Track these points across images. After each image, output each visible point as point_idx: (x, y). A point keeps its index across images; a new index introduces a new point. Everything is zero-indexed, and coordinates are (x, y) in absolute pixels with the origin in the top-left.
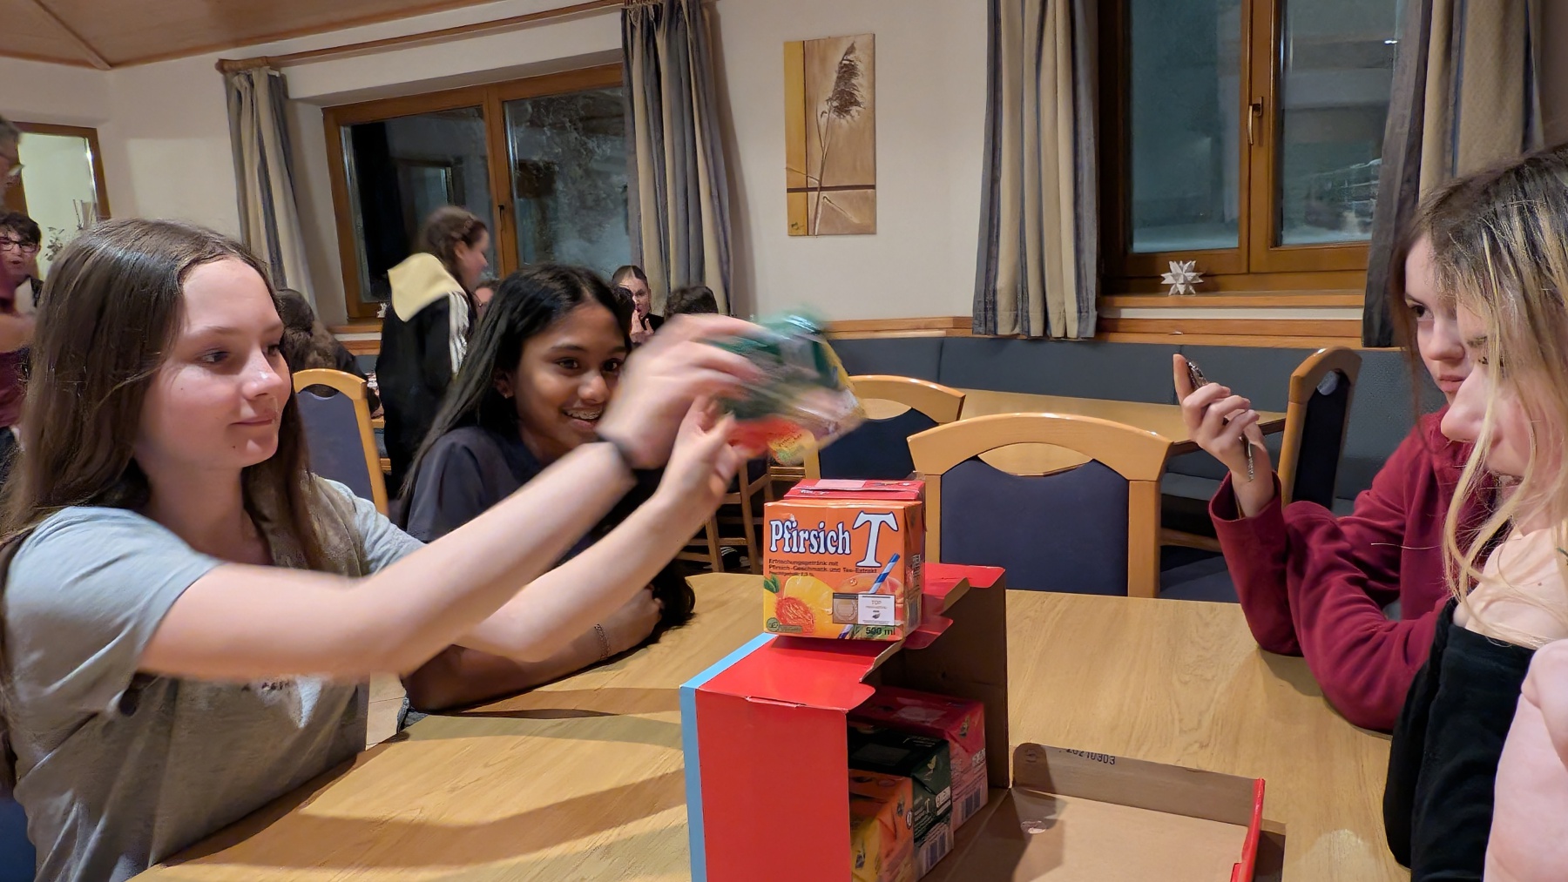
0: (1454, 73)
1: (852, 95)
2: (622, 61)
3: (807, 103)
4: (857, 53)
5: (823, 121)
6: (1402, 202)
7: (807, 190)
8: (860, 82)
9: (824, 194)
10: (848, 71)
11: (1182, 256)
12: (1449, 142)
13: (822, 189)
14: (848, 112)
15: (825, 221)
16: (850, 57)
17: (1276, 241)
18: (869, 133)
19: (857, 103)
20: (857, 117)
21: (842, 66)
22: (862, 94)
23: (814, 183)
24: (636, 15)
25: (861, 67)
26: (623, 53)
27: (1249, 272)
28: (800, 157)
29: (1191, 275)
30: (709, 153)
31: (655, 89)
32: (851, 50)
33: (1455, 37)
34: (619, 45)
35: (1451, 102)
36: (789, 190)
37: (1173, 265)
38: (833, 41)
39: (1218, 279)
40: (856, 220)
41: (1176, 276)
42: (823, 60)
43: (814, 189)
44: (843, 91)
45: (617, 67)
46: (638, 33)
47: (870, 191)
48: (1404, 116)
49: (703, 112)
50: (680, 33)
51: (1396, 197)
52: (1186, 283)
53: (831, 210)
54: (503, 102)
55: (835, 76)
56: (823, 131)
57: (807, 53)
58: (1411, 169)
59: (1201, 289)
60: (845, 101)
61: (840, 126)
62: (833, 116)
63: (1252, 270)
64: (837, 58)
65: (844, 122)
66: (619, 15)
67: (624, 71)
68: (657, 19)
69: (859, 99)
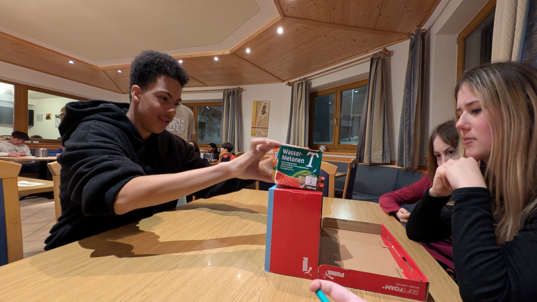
0: (372, 113)
1: (265, 111)
2: (222, 101)
3: (257, 112)
4: (267, 104)
5: (259, 115)
6: (363, 136)
7: (255, 128)
8: (267, 109)
9: (258, 129)
10: (265, 107)
11: (323, 145)
12: (371, 125)
13: (258, 128)
14: (264, 114)
15: (258, 134)
16: (265, 105)
17: (339, 143)
18: (267, 119)
19: (266, 113)
20: (266, 115)
21: (264, 106)
22: (267, 111)
23: (257, 127)
24: (226, 93)
25: (267, 107)
26: (223, 100)
27: (334, 149)
28: (254, 122)
29: (324, 148)
30: (238, 119)
31: (228, 106)
32: (266, 103)
33: (373, 107)
34: (222, 98)
35: (372, 118)
36: (252, 128)
37: (321, 146)
38: (263, 102)
39: (329, 150)
40: (264, 134)
41: (322, 148)
42: (260, 105)
43: (256, 128)
44: (264, 111)
45: (221, 102)
46: (226, 96)
47: (267, 129)
48: (364, 120)
49: (237, 112)
50: (234, 97)
51: (362, 135)
52: (323, 150)
53: (259, 132)
54: (198, 107)
55: (262, 108)
56: (259, 117)
57: (258, 103)
58: (365, 130)
59: (326, 151)
60: (264, 112)
61: (263, 117)
62: (261, 115)
63: (335, 148)
64: (263, 105)
65: (263, 116)
66: (223, 93)
67: (223, 103)
68: (230, 94)
69: (266, 112)
